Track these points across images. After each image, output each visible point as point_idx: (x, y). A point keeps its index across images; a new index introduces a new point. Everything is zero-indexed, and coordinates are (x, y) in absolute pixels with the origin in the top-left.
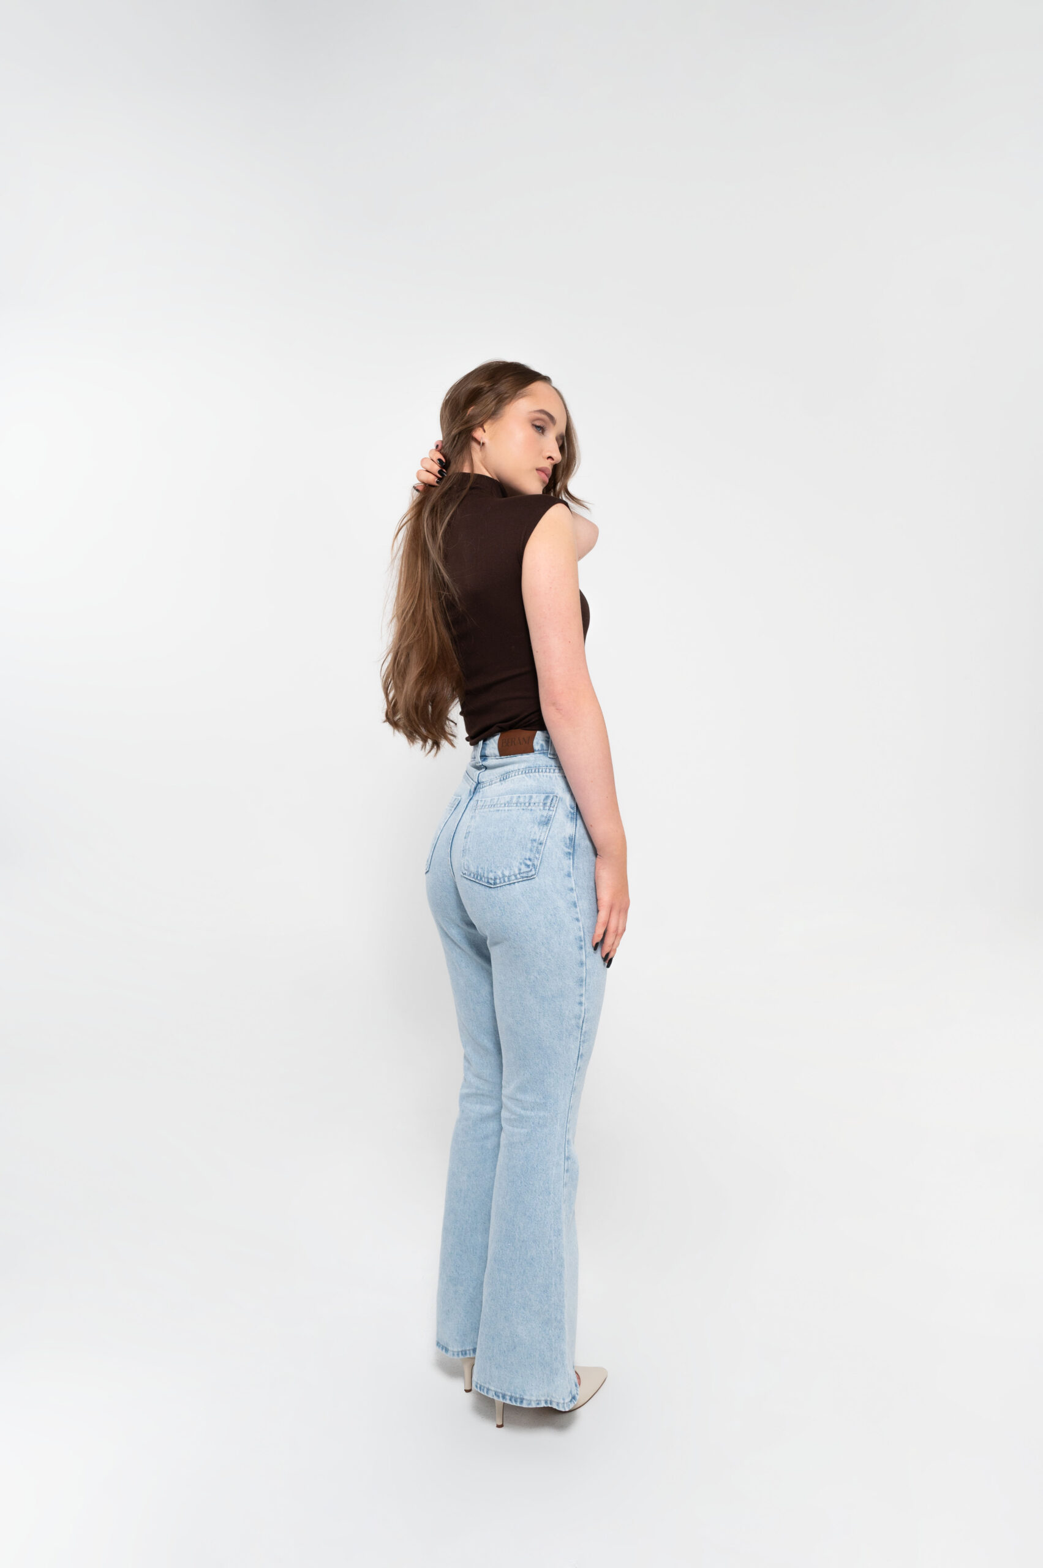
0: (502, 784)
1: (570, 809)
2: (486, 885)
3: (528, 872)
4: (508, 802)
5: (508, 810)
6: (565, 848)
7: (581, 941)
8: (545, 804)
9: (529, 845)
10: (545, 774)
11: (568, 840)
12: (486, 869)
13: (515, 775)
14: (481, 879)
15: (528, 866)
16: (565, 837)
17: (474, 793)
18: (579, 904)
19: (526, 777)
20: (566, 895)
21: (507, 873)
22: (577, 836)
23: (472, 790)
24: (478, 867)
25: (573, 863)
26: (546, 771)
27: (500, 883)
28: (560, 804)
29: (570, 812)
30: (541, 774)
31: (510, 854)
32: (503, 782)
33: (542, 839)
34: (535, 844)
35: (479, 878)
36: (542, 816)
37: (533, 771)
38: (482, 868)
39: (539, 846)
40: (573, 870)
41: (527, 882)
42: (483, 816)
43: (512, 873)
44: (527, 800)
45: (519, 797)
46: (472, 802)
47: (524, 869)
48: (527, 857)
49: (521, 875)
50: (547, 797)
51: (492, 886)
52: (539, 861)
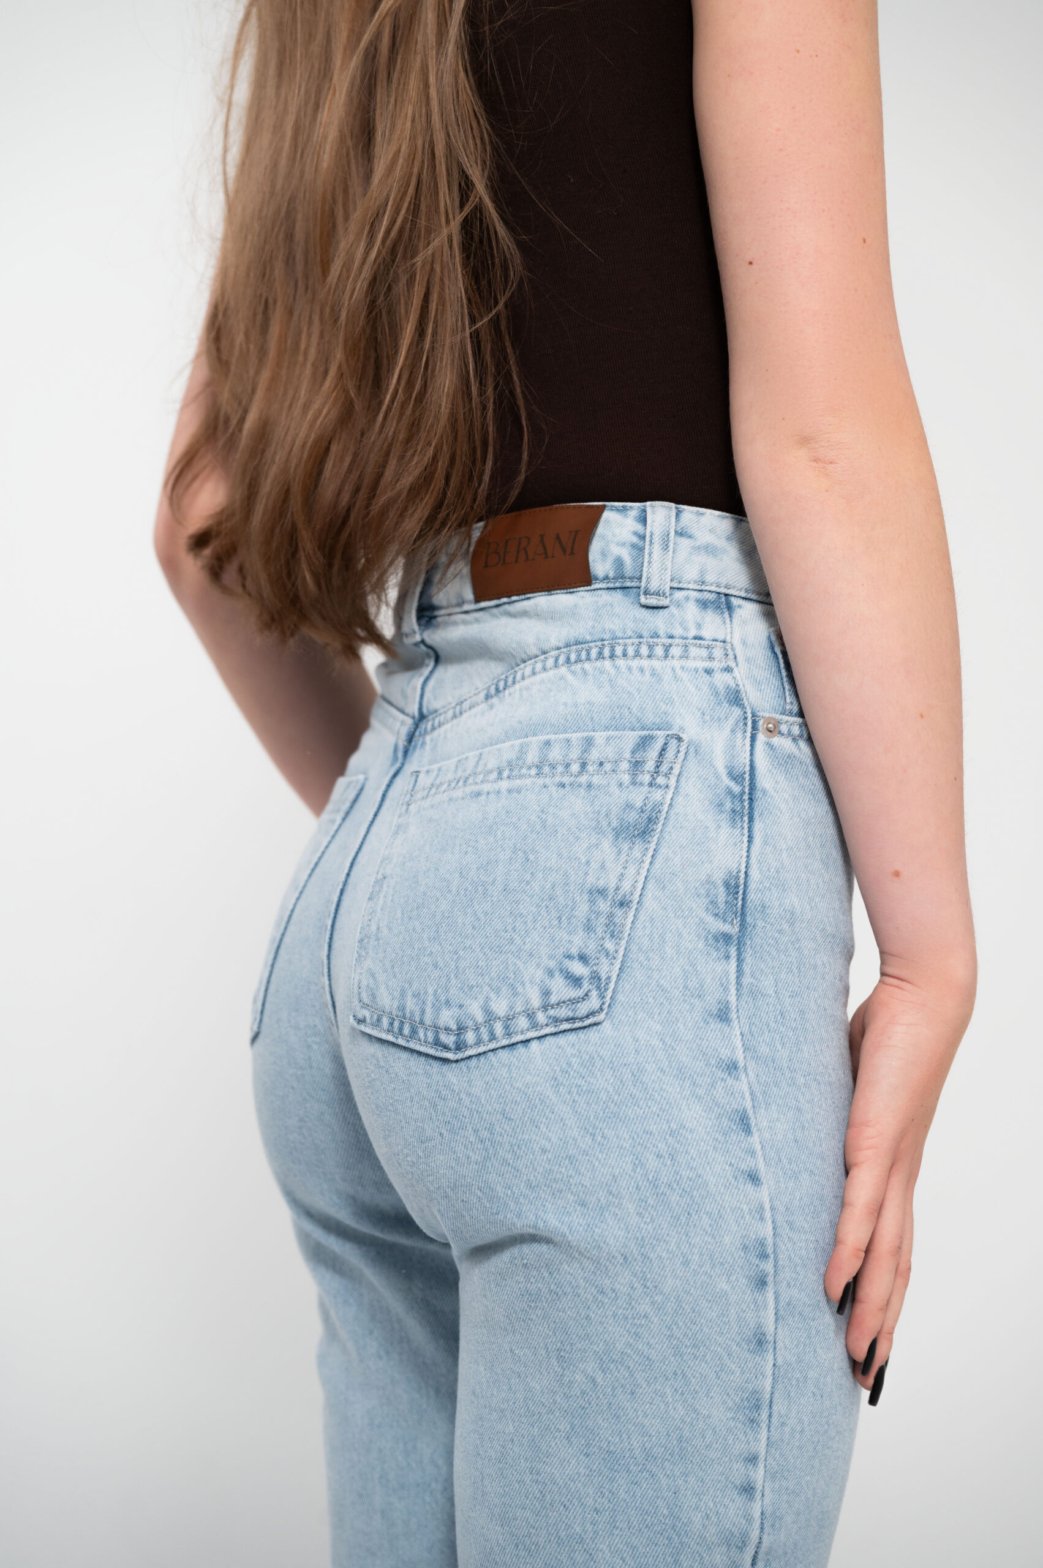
0: (491, 707)
1: (727, 782)
2: (432, 1052)
3: (574, 1001)
4: (510, 764)
5: (510, 791)
6: (710, 919)
7: (764, 1256)
8: (637, 765)
9: (583, 908)
10: (635, 663)
11: (722, 890)
12: (430, 999)
13: (534, 673)
14: (414, 1032)
15: (576, 981)
16: (709, 881)
17: (406, 752)
18: (760, 1120)
19: (570, 677)
20: (713, 1085)
21: (500, 1007)
22: (754, 874)
23: (402, 744)
24: (403, 993)
25: (740, 972)
26: (637, 654)
27: (479, 1042)
28: (692, 765)
29: (730, 792)
30: (621, 662)
31: (511, 941)
32: (495, 700)
33: (626, 886)
34: (603, 906)
35: (406, 1030)
36: (629, 806)
37: (594, 653)
38: (416, 995)
39: (619, 912)
40: (739, 996)
41: (572, 1037)
42: (430, 820)
43: (519, 1008)
44: (575, 754)
45: (548, 743)
46: (399, 782)
47: (560, 989)
48: (574, 951)
49: (551, 1012)
50: (644, 743)
51: (450, 1056)
52: (617, 965)
